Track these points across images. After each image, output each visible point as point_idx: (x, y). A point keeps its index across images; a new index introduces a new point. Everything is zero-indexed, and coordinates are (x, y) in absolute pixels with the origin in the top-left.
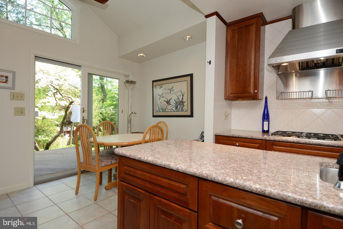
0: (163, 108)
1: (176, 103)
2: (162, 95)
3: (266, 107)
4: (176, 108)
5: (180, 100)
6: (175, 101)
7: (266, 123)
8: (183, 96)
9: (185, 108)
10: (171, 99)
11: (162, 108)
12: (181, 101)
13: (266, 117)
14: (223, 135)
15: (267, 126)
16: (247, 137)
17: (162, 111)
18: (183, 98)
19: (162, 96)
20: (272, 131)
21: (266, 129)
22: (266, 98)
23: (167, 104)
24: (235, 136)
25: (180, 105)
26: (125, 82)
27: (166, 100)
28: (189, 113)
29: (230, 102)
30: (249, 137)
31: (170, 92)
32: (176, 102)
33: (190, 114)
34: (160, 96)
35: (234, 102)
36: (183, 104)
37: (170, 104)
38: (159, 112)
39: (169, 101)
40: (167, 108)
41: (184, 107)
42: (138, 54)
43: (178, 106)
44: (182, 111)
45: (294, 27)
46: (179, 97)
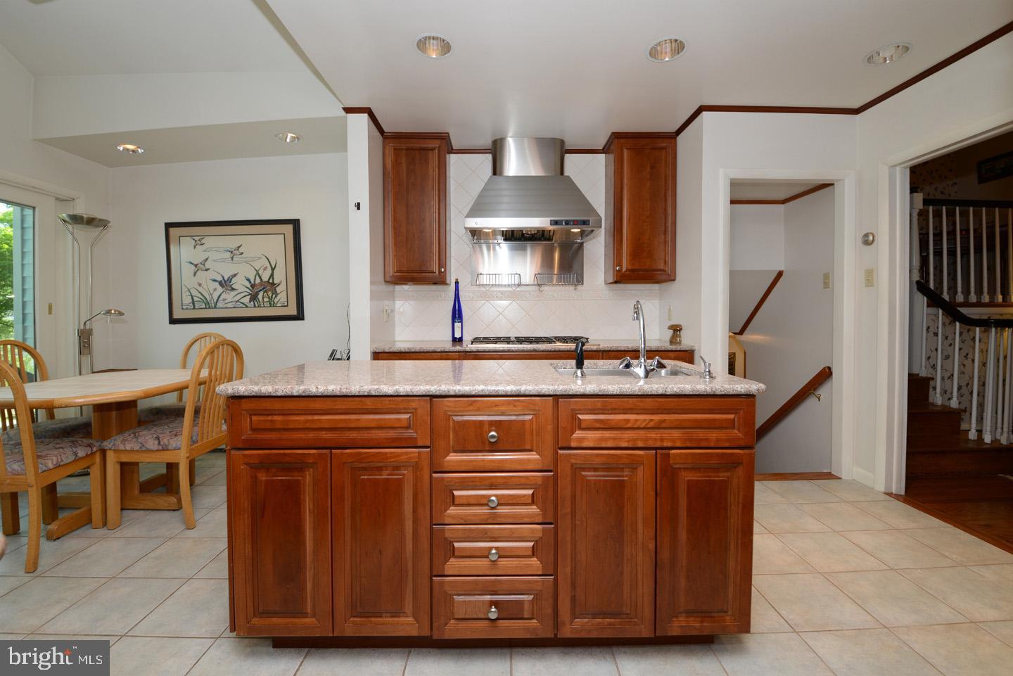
0: (208, 299)
1: (253, 286)
2: (204, 265)
3: (457, 297)
4: (254, 297)
5: (265, 278)
6: (249, 280)
7: (457, 325)
8: (273, 269)
9: (281, 298)
10: (235, 275)
11: (205, 298)
12: (268, 281)
13: (457, 315)
14: (391, 350)
15: (460, 329)
16: (436, 350)
17: (204, 306)
18: (272, 275)
19: (202, 266)
20: (467, 338)
21: (458, 335)
22: (457, 283)
23: (220, 289)
24: (413, 350)
25: (264, 292)
26: (67, 219)
27: (220, 279)
28: (293, 311)
29: (391, 287)
30: (439, 350)
31: (232, 258)
32: (250, 282)
33: (296, 314)
34: (196, 266)
35: (398, 288)
36: (275, 290)
37: (233, 289)
38: (194, 308)
39: (230, 279)
40: (221, 298)
41: (276, 297)
42: (119, 145)
43: (257, 294)
44: (270, 306)
45: (495, 172)
46: (260, 272)
